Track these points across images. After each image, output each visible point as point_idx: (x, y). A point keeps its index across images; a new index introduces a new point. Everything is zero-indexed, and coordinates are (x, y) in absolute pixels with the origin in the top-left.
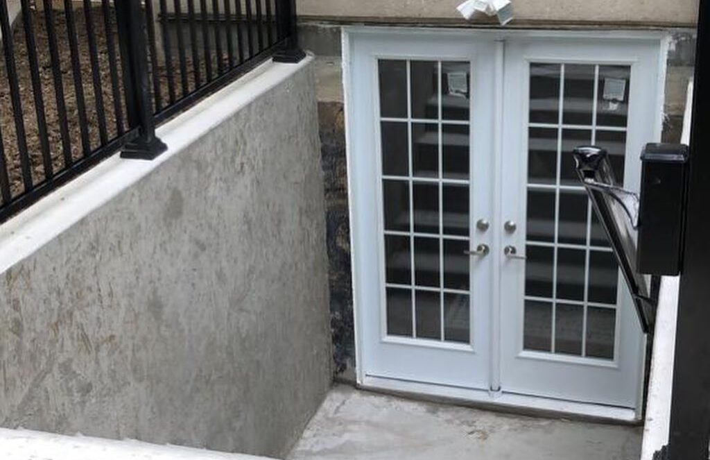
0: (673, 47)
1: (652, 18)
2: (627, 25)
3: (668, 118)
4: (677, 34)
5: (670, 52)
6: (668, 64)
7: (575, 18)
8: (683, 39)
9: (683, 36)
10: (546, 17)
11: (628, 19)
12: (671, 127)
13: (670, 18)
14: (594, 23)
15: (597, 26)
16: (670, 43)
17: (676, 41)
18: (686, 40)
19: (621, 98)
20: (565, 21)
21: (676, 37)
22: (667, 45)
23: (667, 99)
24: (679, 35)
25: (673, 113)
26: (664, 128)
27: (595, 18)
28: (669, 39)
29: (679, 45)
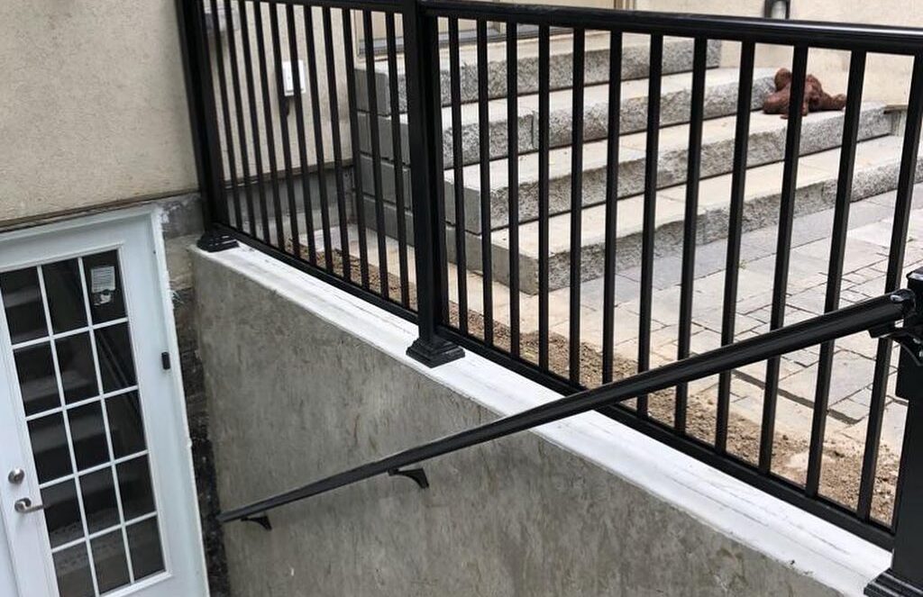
0: (166, 219)
1: (145, 192)
2: (118, 205)
3: (177, 295)
4: (167, 204)
5: (164, 225)
6: (164, 237)
7: (57, 209)
8: (174, 208)
9: (173, 205)
10: (22, 214)
11: (119, 198)
12: (182, 302)
13: (162, 189)
14: (79, 210)
15: (84, 213)
16: (162, 215)
17: (168, 212)
18: (178, 208)
19: (113, 288)
20: (45, 215)
21: (166, 208)
22: (159, 219)
23: (172, 275)
24: (170, 205)
25: (180, 288)
26: (175, 306)
27: (81, 204)
28: (160, 211)
29: (171, 216)
